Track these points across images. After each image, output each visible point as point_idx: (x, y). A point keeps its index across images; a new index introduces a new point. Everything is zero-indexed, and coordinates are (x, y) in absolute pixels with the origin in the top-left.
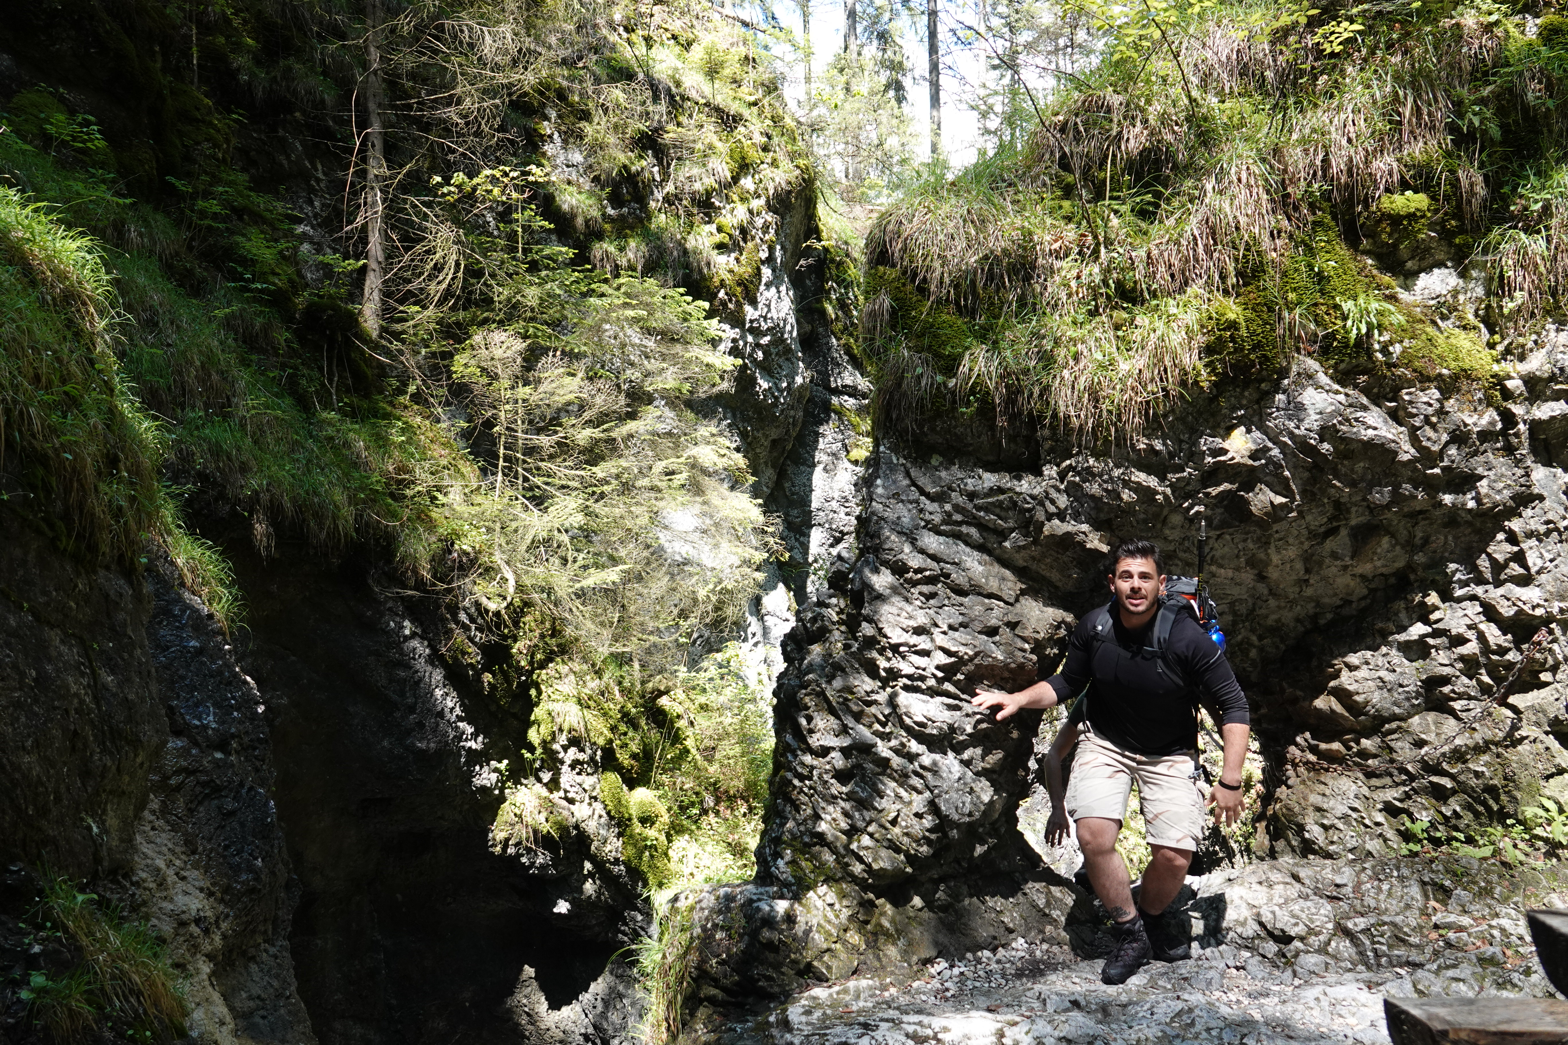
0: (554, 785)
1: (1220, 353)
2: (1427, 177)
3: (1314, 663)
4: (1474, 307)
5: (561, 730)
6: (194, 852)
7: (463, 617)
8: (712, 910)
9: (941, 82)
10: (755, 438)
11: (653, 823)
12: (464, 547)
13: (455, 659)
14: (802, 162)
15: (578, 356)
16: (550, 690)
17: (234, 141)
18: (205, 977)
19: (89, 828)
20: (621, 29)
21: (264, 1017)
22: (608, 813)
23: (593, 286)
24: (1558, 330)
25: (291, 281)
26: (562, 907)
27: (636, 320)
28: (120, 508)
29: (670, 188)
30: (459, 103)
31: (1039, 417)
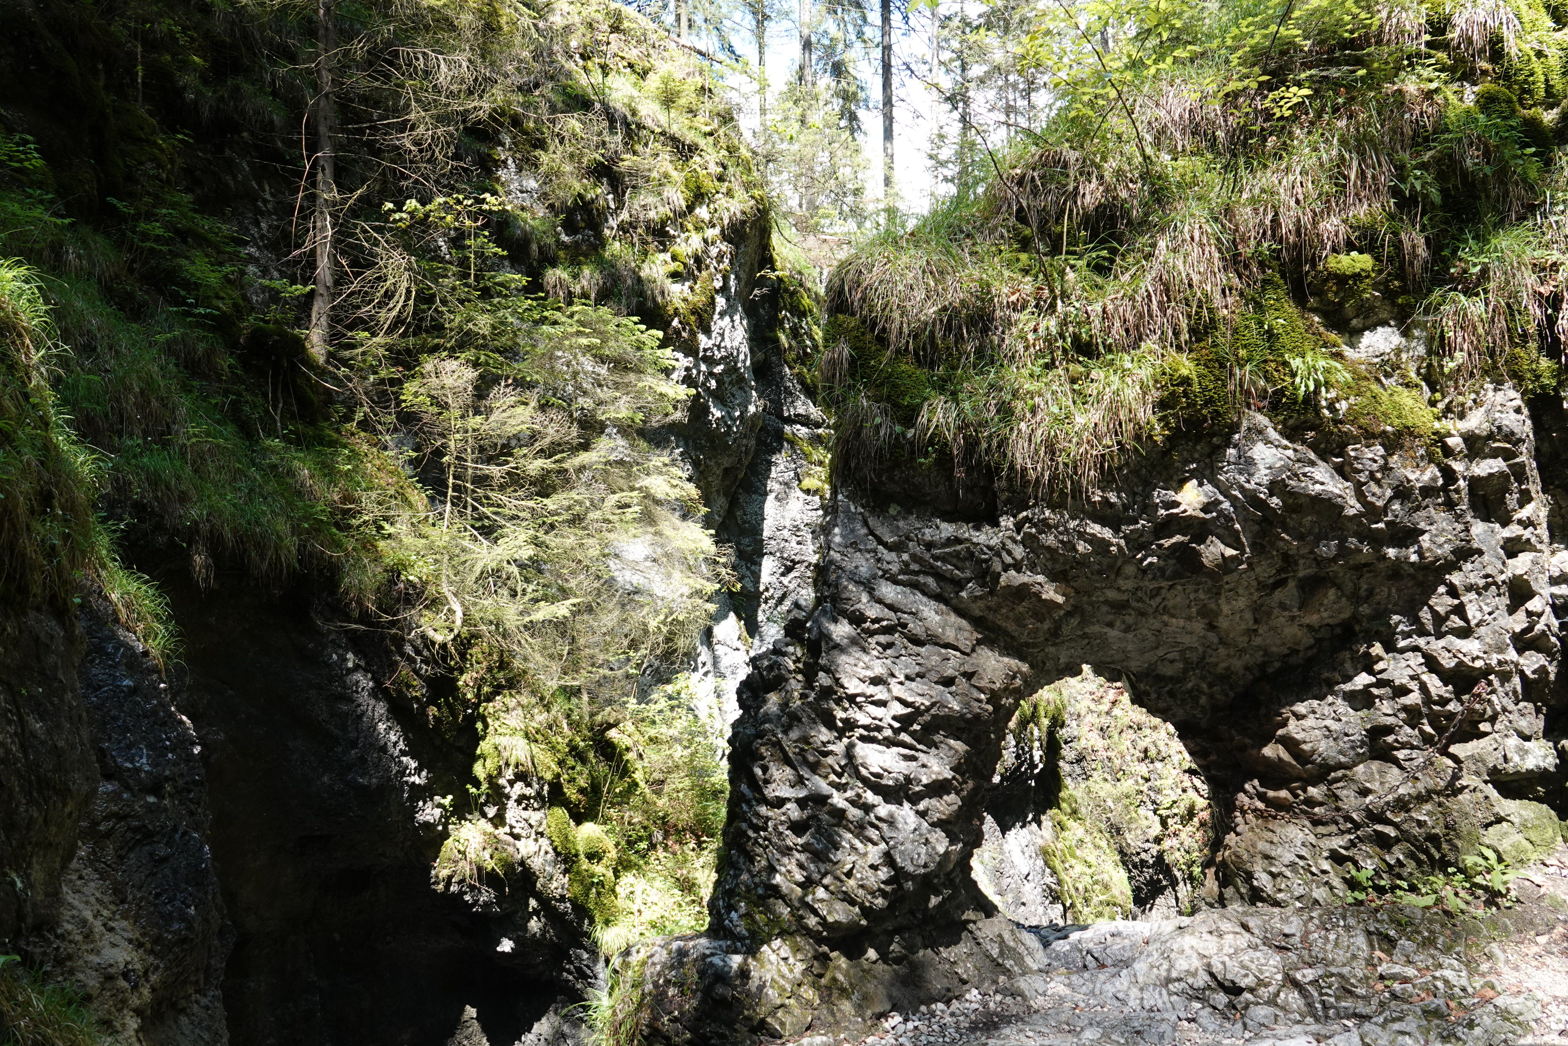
0: (499, 820)
1: (1173, 408)
2: (1372, 239)
3: (1263, 711)
4: (1416, 366)
5: (507, 764)
6: (123, 902)
7: (409, 649)
8: (664, 966)
9: (895, 114)
10: (707, 466)
11: (600, 859)
12: (411, 578)
13: (399, 692)
14: (756, 193)
15: (531, 386)
16: (497, 724)
17: (179, 161)
18: (132, 1033)
19: (13, 884)
20: (577, 57)
22: (555, 849)
23: (546, 314)
24: (1495, 390)
25: (235, 305)
26: (506, 946)
27: (589, 348)
28: (53, 547)
29: (624, 216)
30: (413, 128)
31: (997, 468)
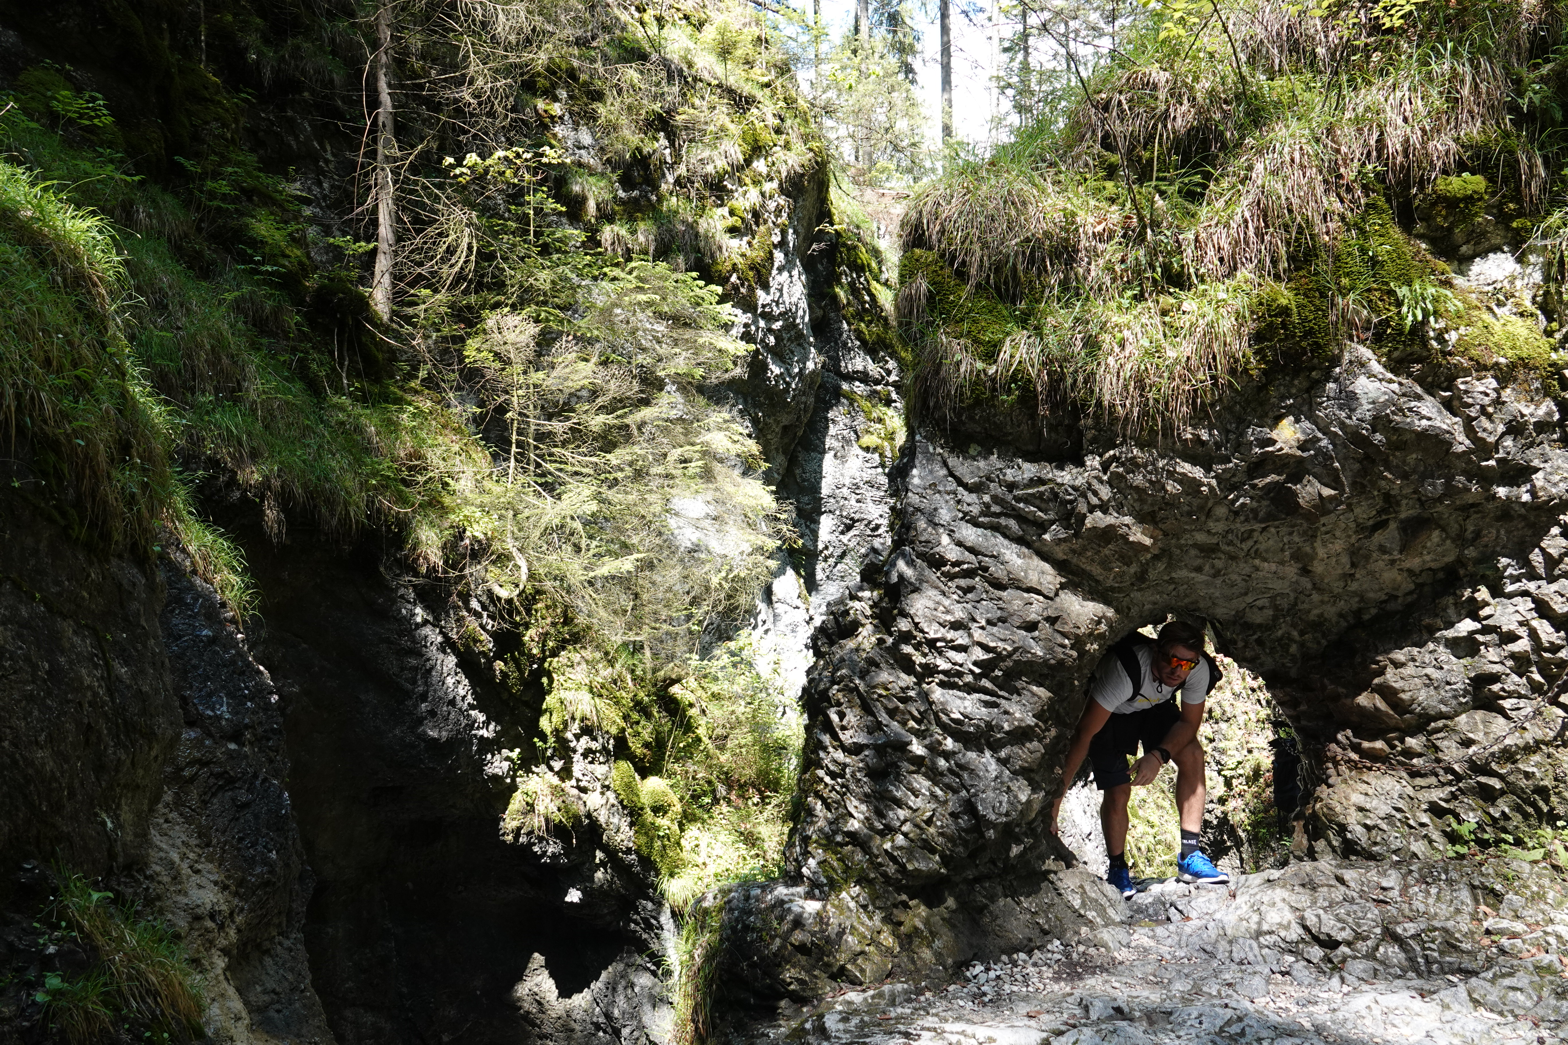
0: (565, 773)
1: (1270, 340)
2: (1485, 158)
3: (1358, 659)
4: (1531, 293)
5: (573, 719)
6: (208, 845)
7: (475, 604)
8: (742, 911)
9: (952, 65)
10: (766, 424)
11: (666, 813)
12: (476, 534)
13: (467, 646)
14: (814, 145)
15: (591, 341)
16: (562, 678)
17: (243, 121)
18: (220, 971)
19: (104, 824)
20: (633, 9)
21: (278, 1011)
22: (621, 802)
23: (606, 270)
25: (300, 263)
26: (574, 896)
27: (650, 304)
28: (133, 495)
29: (682, 170)
30: (471, 83)
31: (1083, 406)
